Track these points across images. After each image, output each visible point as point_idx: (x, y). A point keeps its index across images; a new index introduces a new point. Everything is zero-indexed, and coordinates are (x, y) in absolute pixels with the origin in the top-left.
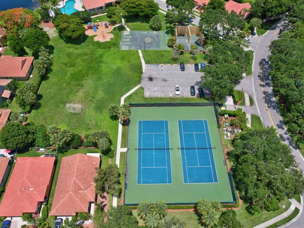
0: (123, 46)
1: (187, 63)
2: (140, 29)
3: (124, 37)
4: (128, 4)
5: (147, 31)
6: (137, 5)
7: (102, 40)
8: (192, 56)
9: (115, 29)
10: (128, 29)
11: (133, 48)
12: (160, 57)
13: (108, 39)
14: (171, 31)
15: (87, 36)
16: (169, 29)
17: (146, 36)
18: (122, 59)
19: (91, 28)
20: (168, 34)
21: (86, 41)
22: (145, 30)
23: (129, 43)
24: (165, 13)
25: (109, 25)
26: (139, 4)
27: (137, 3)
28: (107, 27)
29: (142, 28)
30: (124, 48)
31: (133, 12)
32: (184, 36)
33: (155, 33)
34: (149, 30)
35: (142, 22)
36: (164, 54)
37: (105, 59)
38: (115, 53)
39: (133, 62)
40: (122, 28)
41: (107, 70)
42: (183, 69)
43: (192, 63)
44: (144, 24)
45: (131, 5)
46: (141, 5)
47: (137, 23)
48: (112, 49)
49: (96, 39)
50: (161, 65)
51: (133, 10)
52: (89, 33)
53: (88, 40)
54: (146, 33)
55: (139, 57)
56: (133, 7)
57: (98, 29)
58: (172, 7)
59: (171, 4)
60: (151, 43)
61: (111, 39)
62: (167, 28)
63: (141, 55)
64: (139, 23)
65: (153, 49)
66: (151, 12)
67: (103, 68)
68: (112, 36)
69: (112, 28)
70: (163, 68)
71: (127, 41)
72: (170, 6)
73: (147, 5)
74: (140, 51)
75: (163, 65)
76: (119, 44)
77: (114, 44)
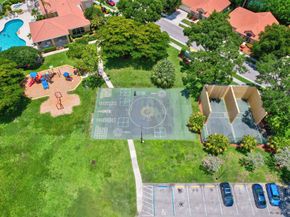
0: (98, 128)
1: (235, 181)
2: (133, 85)
3: (101, 103)
4: (108, 36)
5: (147, 89)
6: (127, 39)
7: (55, 113)
8: (241, 156)
9: (84, 82)
10: (109, 84)
11: (117, 134)
12: (175, 161)
13: (68, 110)
14: (193, 91)
15: (28, 100)
16: (188, 85)
17: (145, 102)
18: (93, 165)
19: (39, 82)
20: (187, 97)
21: (23, 113)
22: (142, 85)
23: (109, 120)
24: (180, 49)
25: (75, 73)
26: (132, 36)
27: (127, 35)
28: (68, 78)
29: (135, 81)
30: (99, 133)
31: (120, 52)
32: (218, 101)
33: (161, 92)
34: (149, 86)
35: (137, 68)
36: (182, 151)
37: (54, 165)
38: (77, 148)
39: (116, 176)
40: (97, 82)
41: (56, 202)
42: (228, 200)
43: (246, 181)
44: (141, 72)
45: (114, 38)
46: (136, 37)
47: (127, 69)
48: (73, 135)
49: (44, 109)
50: (178, 186)
51: (119, 48)
52: (33, 92)
53: (28, 110)
54: (144, 93)
55: (130, 160)
56: (118, 43)
57: (51, 82)
58: (198, 45)
59: (197, 40)
60: (154, 121)
61: (75, 108)
62: (185, 82)
63: (133, 154)
64: (131, 69)
65: (160, 136)
66: (155, 52)
67: (47, 197)
68: (77, 101)
69: (78, 80)
70: (182, 197)
71: (105, 115)
72: (194, 43)
73: (146, 38)
74: (131, 142)
75: (181, 186)
76: (89, 121)
77: (78, 122)
